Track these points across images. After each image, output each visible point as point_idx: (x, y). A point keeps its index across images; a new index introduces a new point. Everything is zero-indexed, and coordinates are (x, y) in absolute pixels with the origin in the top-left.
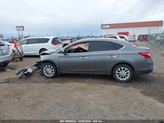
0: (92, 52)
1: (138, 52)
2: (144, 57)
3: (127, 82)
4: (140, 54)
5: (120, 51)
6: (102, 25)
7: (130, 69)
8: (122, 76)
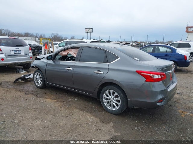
0: (79, 61)
1: (135, 70)
2: (144, 79)
3: (117, 114)
4: (139, 72)
5: (112, 65)
6: (187, 27)
7: (122, 95)
8: (111, 104)
